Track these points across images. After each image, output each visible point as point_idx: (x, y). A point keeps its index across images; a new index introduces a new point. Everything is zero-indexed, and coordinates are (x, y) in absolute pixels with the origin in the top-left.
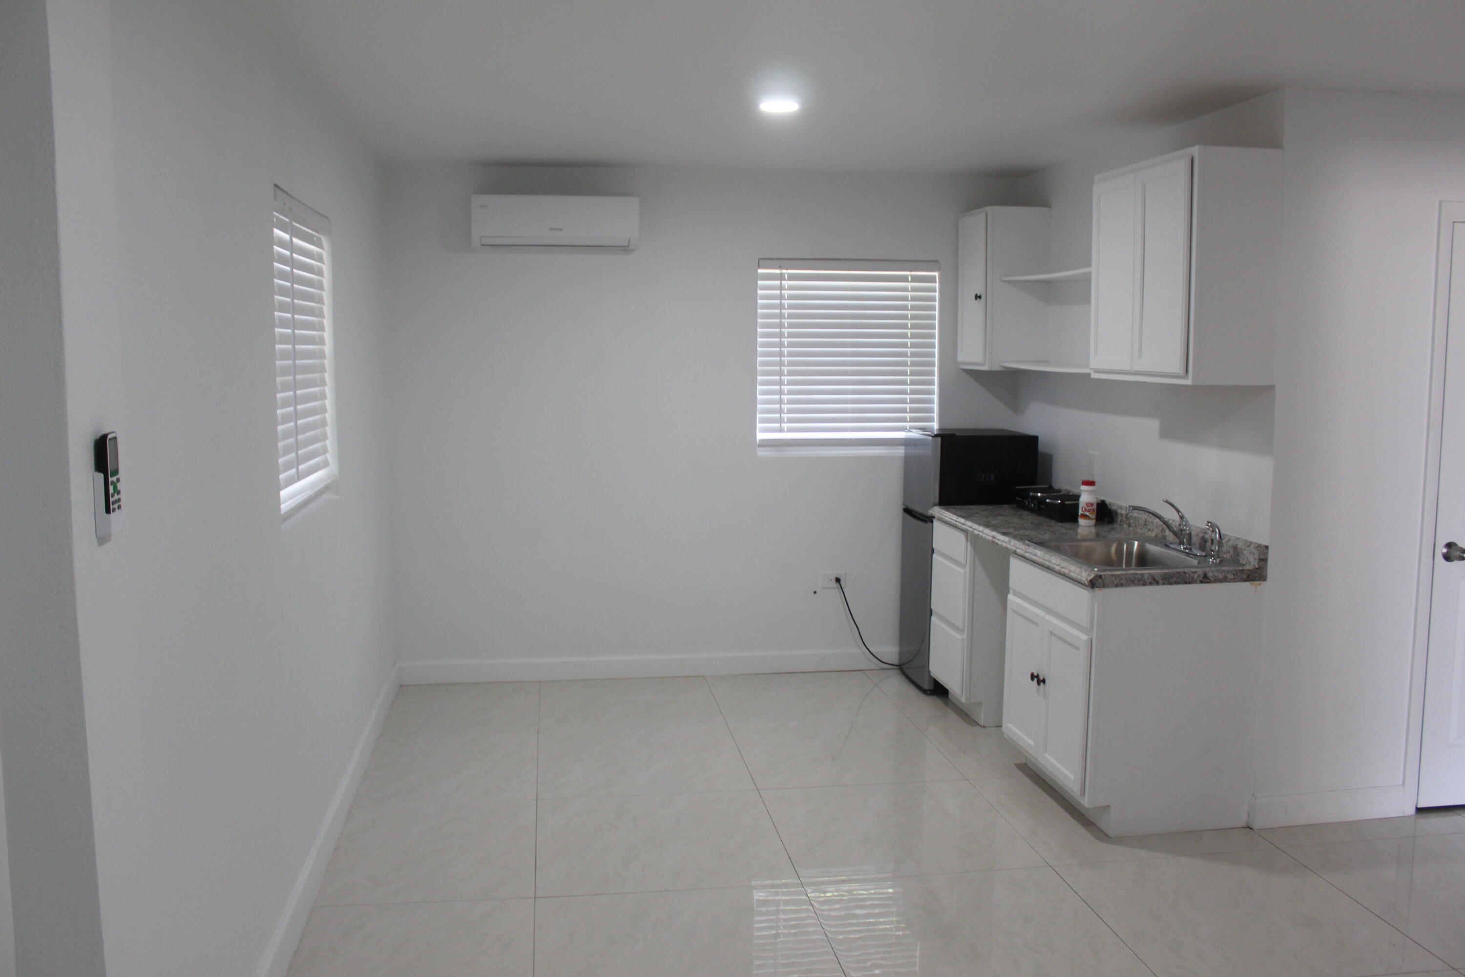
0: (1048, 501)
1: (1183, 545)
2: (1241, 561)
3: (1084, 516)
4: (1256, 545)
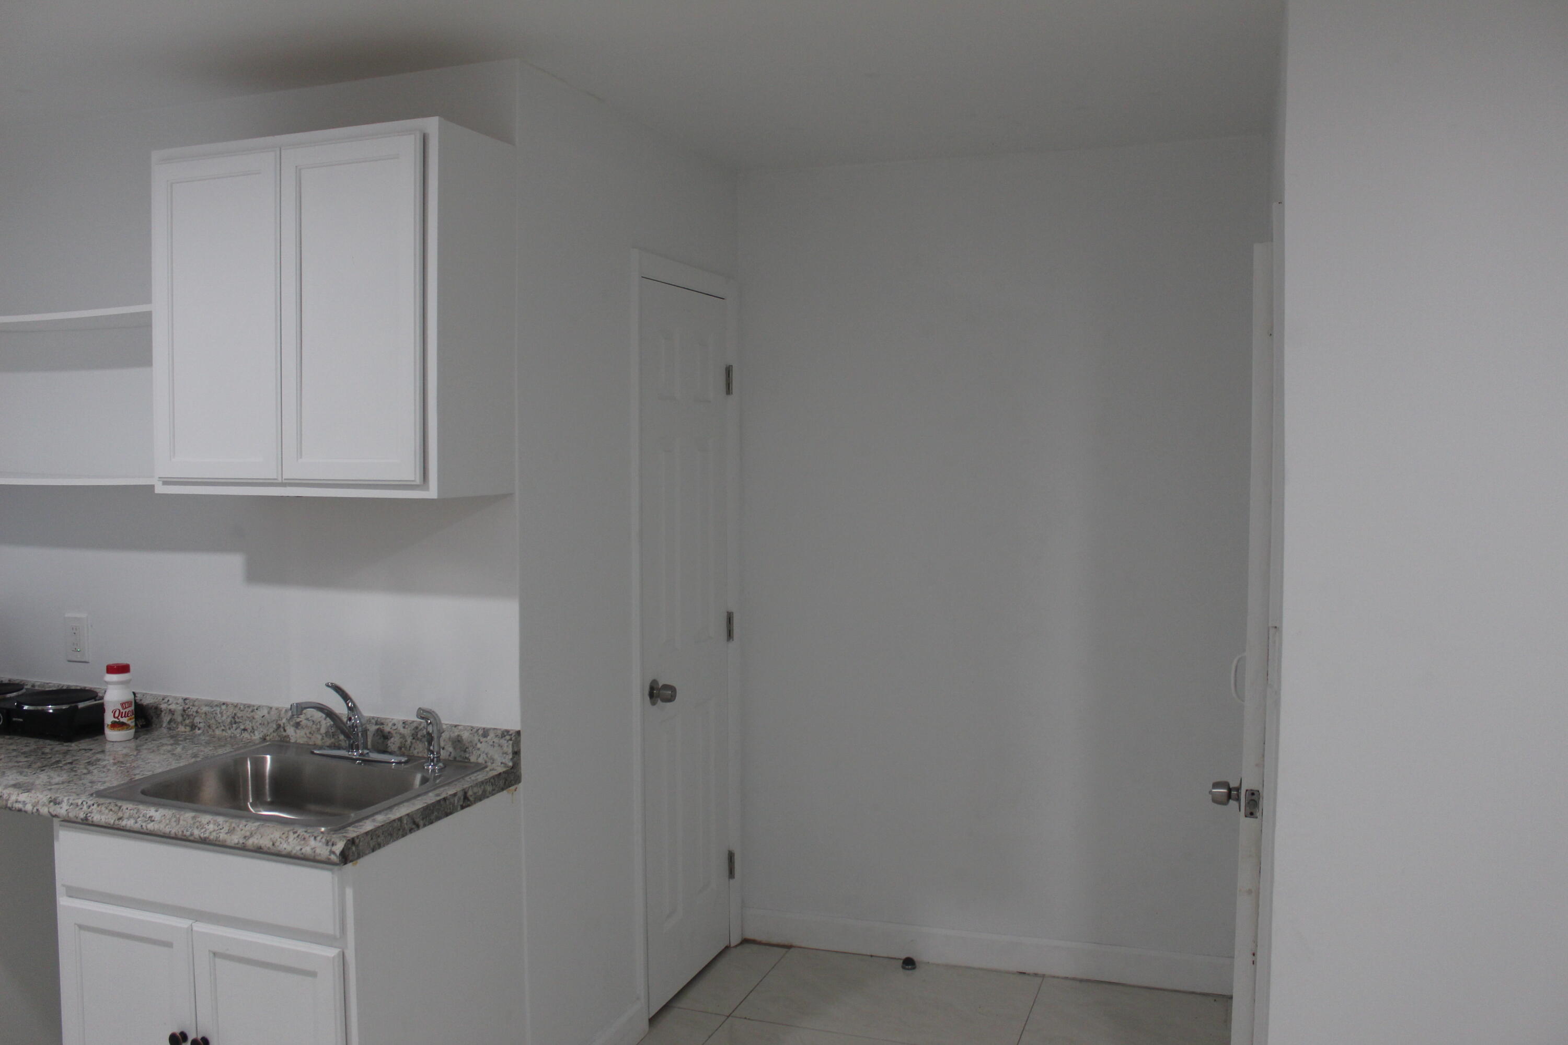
0: (26, 707)
1: (358, 749)
2: (473, 759)
3: (116, 725)
4: (499, 733)
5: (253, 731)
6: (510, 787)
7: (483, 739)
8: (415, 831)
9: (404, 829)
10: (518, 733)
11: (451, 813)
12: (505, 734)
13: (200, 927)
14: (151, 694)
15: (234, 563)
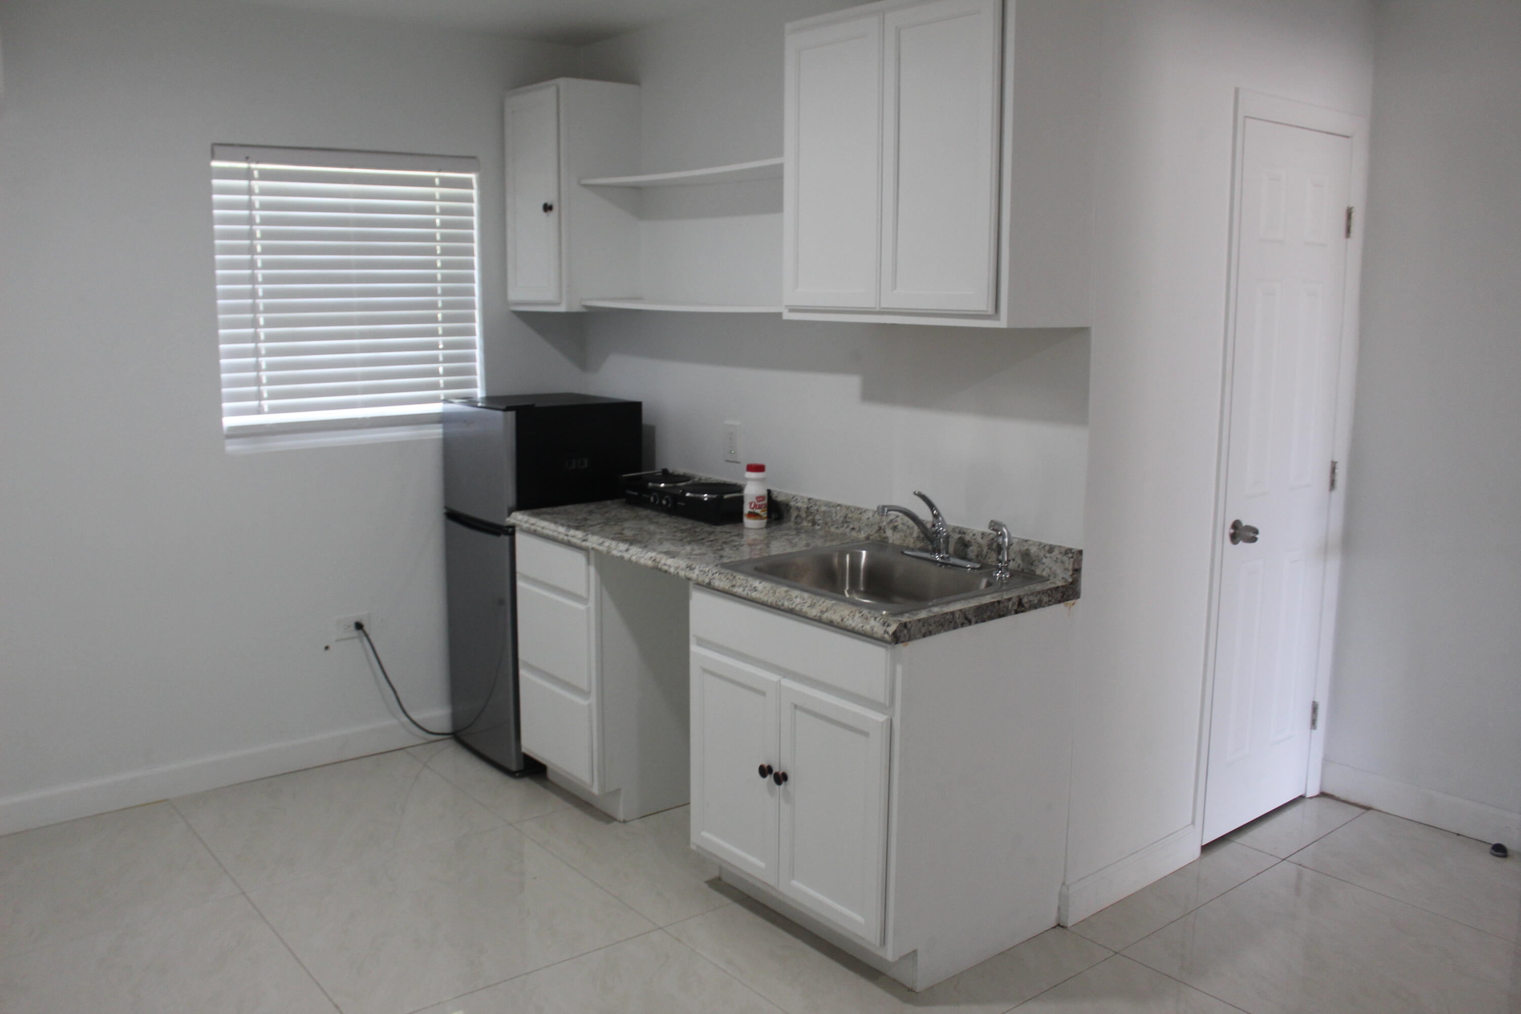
0: (688, 494)
1: (939, 553)
2: (1038, 572)
3: (752, 515)
4: (1063, 550)
5: (860, 531)
6: (1068, 600)
7: (1048, 555)
8: (966, 626)
9: (956, 623)
10: (1080, 552)
11: (1004, 616)
12: (1068, 551)
13: (787, 683)
14: (783, 492)
15: (852, 383)
